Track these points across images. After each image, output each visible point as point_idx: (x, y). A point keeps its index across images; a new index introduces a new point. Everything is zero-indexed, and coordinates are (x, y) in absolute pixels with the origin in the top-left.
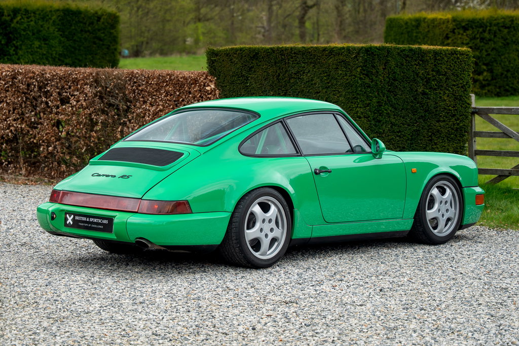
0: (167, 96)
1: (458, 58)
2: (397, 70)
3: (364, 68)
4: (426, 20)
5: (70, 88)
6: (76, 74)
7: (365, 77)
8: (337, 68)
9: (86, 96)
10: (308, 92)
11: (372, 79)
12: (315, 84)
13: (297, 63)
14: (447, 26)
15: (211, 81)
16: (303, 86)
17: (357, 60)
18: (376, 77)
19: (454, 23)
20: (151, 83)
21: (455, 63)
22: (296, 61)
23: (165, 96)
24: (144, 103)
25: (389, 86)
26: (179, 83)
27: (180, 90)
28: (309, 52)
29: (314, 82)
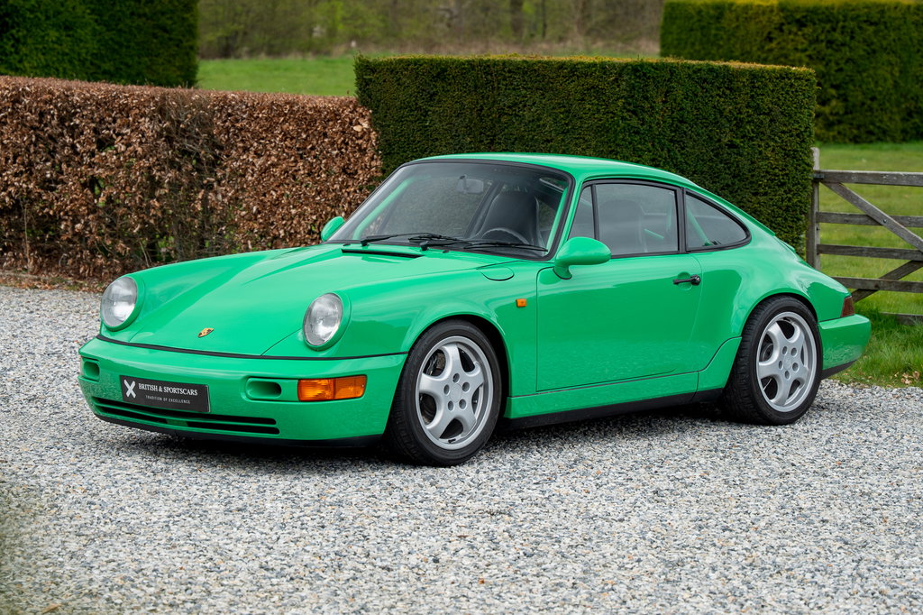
0: (285, 140)
1: (792, 85)
2: (687, 105)
3: (630, 100)
4: (734, 8)
5: (114, 121)
6: (126, 97)
7: (630, 116)
8: (583, 99)
9: (143, 136)
10: (532, 139)
11: (643, 119)
12: (544, 125)
13: (514, 89)
14: (770, 18)
15: (363, 116)
16: (522, 129)
17: (618, 86)
18: (651, 116)
19: (782, 14)
20: (258, 117)
21: (787, 93)
22: (512, 84)
23: (281, 141)
24: (244, 151)
25: (671, 131)
26: (306, 118)
27: (308, 130)
28: (535, 70)
29: (542, 122)
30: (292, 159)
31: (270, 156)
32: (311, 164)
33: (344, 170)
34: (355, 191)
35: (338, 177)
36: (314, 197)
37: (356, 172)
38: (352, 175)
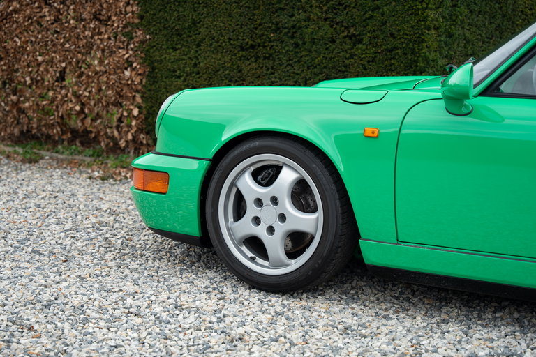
30: (36, 5)
32: (59, 10)
33: (96, 17)
34: (109, 38)
35: (89, 24)
36: (63, 45)
37: (110, 18)
38: (105, 22)
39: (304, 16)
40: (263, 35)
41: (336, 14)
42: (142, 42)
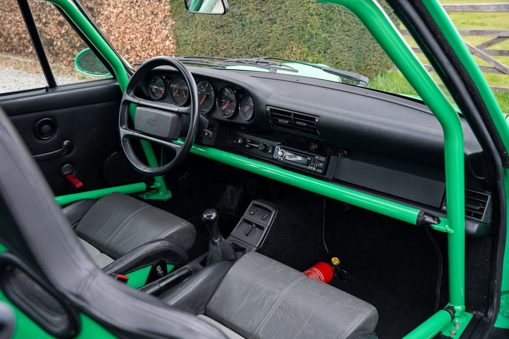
31: (119, 7)
33: (152, 13)
34: (158, 24)
37: (158, 13)
38: (156, 15)
39: (245, 8)
40: (226, 19)
41: (262, 6)
42: (172, 26)
